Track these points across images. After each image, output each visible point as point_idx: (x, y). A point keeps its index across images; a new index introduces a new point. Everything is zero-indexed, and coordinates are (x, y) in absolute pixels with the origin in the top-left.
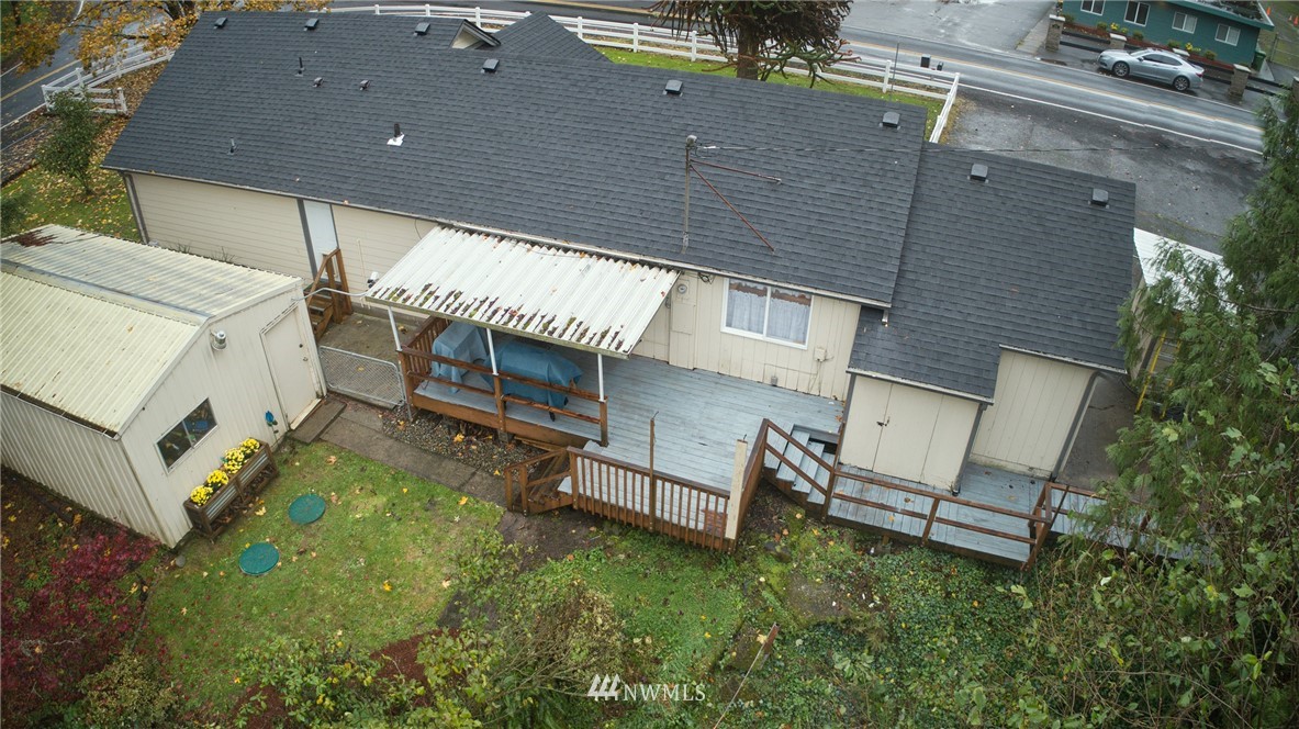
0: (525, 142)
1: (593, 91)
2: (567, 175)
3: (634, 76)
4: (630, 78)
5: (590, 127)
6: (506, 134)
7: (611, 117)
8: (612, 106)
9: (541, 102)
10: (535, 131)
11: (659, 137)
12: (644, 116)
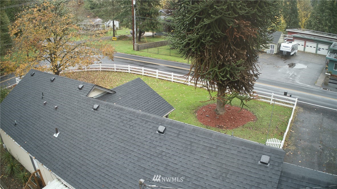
0: (96, 147)
1: (128, 126)
2: (107, 168)
3: (147, 121)
4: (144, 122)
5: (122, 145)
6: (91, 141)
7: (131, 141)
8: (134, 135)
9: (108, 128)
10: (101, 142)
11: (149, 156)
12: (145, 143)
